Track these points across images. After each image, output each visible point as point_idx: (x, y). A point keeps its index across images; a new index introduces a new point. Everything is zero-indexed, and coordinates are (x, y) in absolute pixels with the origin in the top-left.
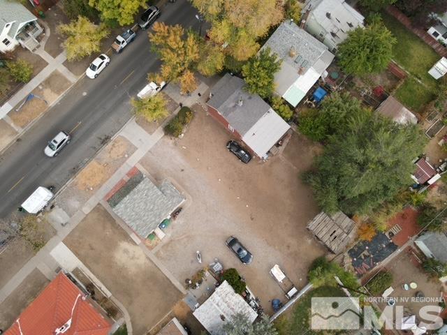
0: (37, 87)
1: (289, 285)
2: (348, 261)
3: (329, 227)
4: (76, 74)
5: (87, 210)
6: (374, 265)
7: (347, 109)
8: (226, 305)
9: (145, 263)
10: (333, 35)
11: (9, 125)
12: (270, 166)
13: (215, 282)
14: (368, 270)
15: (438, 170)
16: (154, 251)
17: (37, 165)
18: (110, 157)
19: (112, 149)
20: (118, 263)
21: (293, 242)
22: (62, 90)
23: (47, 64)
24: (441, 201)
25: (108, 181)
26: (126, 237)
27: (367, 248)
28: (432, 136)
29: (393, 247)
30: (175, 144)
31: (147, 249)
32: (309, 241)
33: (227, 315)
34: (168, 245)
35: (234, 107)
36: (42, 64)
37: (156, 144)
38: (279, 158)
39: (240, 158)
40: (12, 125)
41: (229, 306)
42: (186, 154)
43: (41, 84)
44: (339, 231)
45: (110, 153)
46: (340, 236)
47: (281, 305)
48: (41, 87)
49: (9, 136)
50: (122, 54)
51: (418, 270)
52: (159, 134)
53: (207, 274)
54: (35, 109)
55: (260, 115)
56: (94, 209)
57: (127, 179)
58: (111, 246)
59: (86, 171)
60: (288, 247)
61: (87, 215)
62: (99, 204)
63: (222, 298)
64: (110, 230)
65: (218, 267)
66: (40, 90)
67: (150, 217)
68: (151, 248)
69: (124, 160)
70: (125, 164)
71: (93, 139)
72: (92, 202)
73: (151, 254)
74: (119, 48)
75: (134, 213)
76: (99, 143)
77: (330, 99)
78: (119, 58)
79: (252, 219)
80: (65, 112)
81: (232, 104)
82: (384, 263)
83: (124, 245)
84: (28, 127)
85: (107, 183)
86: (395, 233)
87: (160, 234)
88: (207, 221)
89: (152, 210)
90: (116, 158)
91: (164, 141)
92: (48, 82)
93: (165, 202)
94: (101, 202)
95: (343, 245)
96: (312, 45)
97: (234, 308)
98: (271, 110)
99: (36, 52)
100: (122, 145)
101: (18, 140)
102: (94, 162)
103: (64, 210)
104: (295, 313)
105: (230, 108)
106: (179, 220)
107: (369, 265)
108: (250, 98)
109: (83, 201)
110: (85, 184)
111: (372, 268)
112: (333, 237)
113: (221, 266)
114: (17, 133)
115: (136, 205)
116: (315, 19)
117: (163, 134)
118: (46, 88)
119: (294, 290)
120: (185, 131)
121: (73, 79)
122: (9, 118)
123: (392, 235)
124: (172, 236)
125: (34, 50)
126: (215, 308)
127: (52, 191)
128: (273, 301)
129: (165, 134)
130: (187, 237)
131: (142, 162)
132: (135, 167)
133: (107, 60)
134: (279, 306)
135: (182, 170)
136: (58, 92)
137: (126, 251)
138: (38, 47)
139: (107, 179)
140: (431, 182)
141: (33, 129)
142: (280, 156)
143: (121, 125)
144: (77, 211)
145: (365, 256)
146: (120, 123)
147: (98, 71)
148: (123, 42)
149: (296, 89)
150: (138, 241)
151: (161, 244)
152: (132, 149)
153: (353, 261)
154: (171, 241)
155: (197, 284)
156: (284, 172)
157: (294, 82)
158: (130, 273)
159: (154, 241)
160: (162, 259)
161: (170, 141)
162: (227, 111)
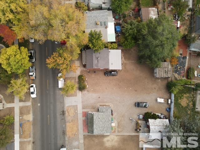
0: (20, 119)
1: (167, 100)
2: (176, 75)
3: (162, 71)
4: (28, 101)
5: (82, 141)
6: (185, 69)
7: (135, 27)
8: (157, 127)
9: (118, 138)
10: (104, 3)
11: (25, 141)
12: (125, 68)
13: (144, 122)
14: (184, 72)
15: (176, 20)
16: (116, 132)
17: (50, 144)
18: (71, 117)
19: (69, 114)
20: (109, 146)
21: (155, 86)
22: (29, 111)
23: (14, 107)
24: (186, 29)
25: (79, 125)
26: (103, 136)
27: (178, 65)
28: (165, 9)
29: (185, 58)
30: (88, 91)
31: (114, 133)
32: (160, 80)
33: (160, 129)
34: (119, 125)
35: (98, 61)
36: (12, 110)
37: (82, 98)
38: (125, 63)
39: (113, 75)
40: (25, 140)
41: (158, 126)
42: (94, 91)
43: (20, 117)
44: (166, 69)
45: (69, 116)
46: (168, 70)
47: (170, 109)
48: (21, 118)
49: (29, 144)
50: (37, 78)
51: (198, 58)
52: (79, 94)
53: (140, 122)
54: (27, 127)
55: (108, 55)
56: (84, 139)
57: (84, 118)
58: (102, 144)
59: (68, 129)
60: (155, 88)
61: (84, 143)
62: (84, 135)
63: (154, 126)
64: (96, 140)
65: (141, 117)
66: (22, 119)
67: (107, 124)
68: (115, 132)
69: (77, 113)
70: (78, 114)
71: (59, 117)
72: (81, 137)
73: (117, 133)
74: (34, 77)
75: (101, 128)
76: (62, 116)
77: (125, 29)
78: (37, 81)
79: (136, 91)
80: (39, 118)
81: (96, 61)
82: (186, 65)
83: (105, 139)
84: (32, 135)
85: (79, 126)
86: (182, 53)
87: (113, 125)
88: (123, 106)
89: (105, 121)
90: (73, 115)
91: (83, 94)
92: (21, 113)
93: (107, 114)
94: (84, 134)
95: (171, 72)
96: (102, 14)
97: (160, 125)
98: (110, 50)
99: (5, 107)
100: (71, 109)
101: (33, 143)
102: (67, 124)
103: (74, 149)
104: (176, 107)
105: (97, 63)
106: (115, 114)
107: (183, 70)
108: (100, 53)
109: (78, 140)
110: (72, 134)
111: (185, 70)
112: (166, 73)
113: (142, 116)
114: (30, 141)
115: (99, 125)
116: (93, 3)
117: (81, 92)
118: (23, 116)
119: (169, 100)
120: (86, 84)
121: (29, 104)
122: (22, 139)
123: (181, 54)
124: (117, 121)
125: (3, 107)
126: (155, 131)
127: (64, 147)
128: (166, 109)
129: (81, 91)
130: (122, 117)
131: (83, 108)
132: (83, 112)
133: (34, 86)
134: (169, 109)
135: (99, 98)
136: (29, 113)
137: (108, 141)
138: (3, 104)
139: (78, 125)
140: (178, 26)
141: (34, 134)
142: (125, 62)
143: (63, 103)
144: (79, 145)
145: (180, 69)
146: (62, 103)
147: (35, 93)
148: (33, 73)
149: (110, 34)
150: (108, 134)
151: (116, 128)
152: (75, 107)
153: (178, 74)
154: (119, 123)
155: (140, 128)
156: (131, 66)
157: (107, 33)
158: (116, 146)
159: (114, 129)
160: (121, 131)
161: (85, 92)
162: (97, 65)
